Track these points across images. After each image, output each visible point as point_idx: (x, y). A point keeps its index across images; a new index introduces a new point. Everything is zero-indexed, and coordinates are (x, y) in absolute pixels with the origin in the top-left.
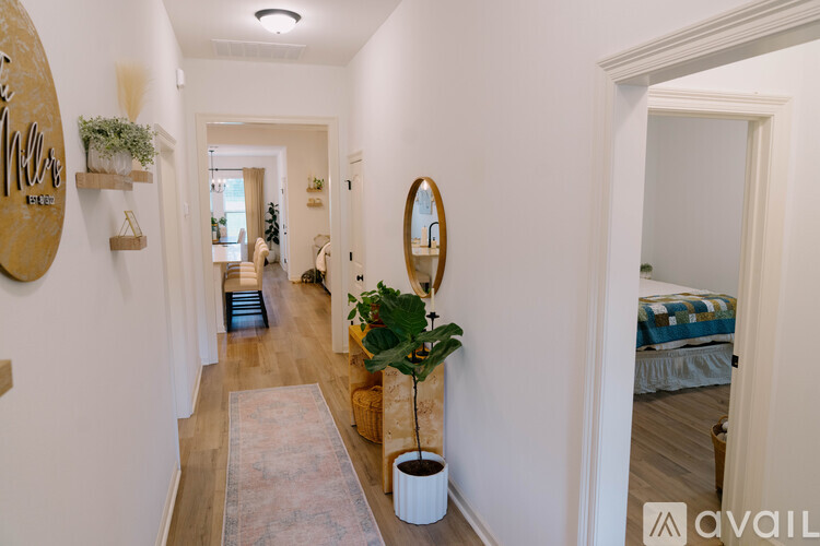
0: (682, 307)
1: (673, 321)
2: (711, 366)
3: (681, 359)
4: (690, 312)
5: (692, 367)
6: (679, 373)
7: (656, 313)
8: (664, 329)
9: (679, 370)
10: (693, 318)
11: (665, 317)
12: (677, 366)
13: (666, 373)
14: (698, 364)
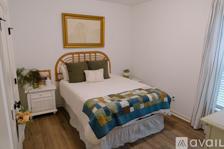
0: (137, 101)
1: (132, 109)
2: (151, 125)
3: (137, 126)
4: (141, 103)
5: (142, 128)
6: (136, 132)
7: (123, 106)
8: (127, 115)
9: (136, 131)
10: (142, 106)
11: (128, 108)
12: (135, 129)
13: (129, 135)
14: (145, 125)
